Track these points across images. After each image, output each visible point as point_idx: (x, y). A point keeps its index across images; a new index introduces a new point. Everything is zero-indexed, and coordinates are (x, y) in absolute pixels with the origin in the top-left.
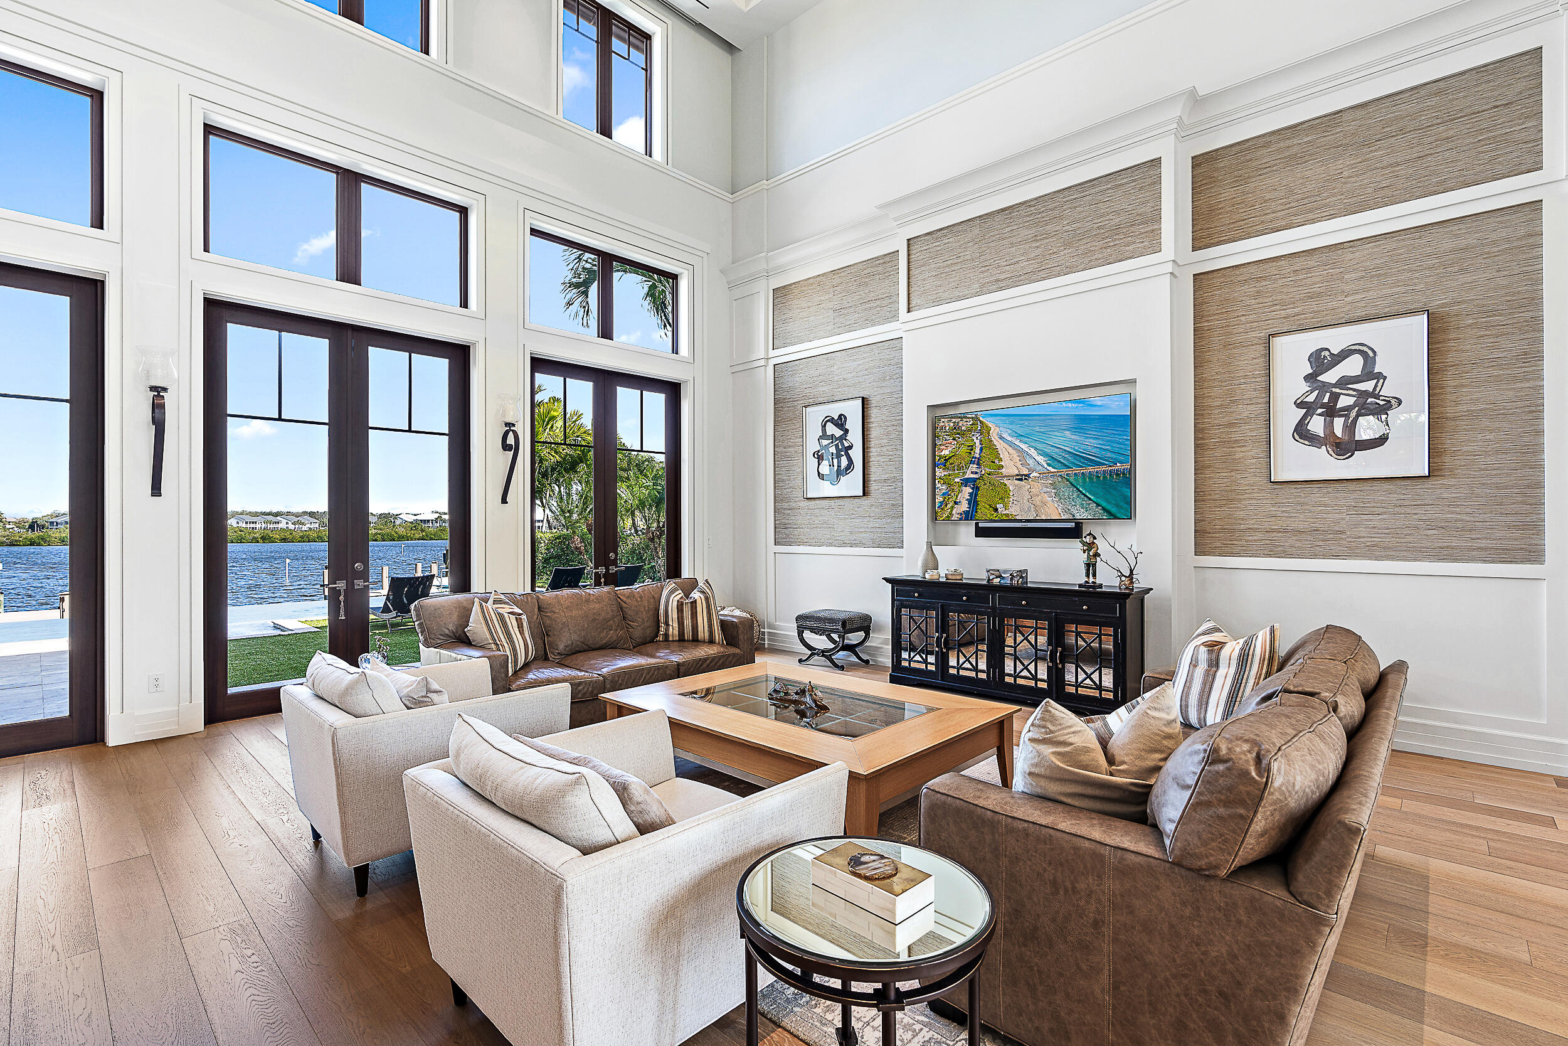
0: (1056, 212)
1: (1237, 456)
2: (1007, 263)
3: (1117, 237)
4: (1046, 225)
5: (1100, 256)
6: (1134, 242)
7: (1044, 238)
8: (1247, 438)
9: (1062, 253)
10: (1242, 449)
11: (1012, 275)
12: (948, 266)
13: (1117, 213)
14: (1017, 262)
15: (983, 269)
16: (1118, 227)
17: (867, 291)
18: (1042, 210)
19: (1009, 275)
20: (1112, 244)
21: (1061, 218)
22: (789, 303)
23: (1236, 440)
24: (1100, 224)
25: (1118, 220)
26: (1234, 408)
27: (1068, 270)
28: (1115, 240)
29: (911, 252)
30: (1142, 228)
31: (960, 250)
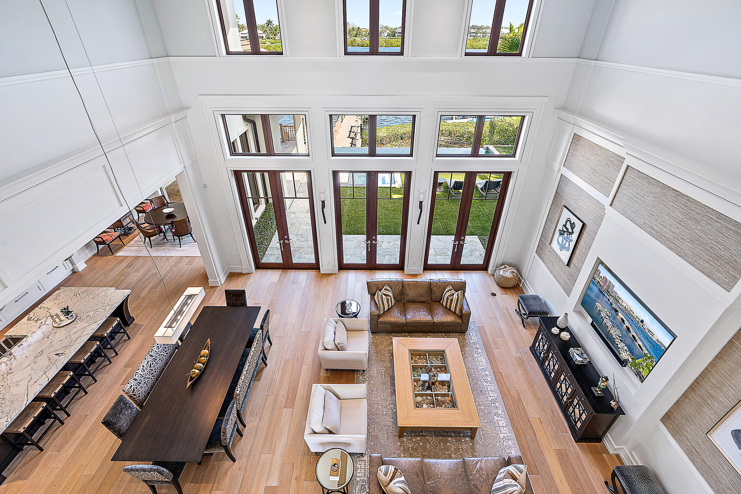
0: (698, 217)
1: (704, 410)
2: (661, 223)
3: (716, 262)
4: (690, 219)
5: (702, 264)
6: (722, 274)
7: (684, 226)
8: (714, 409)
9: (687, 243)
10: (708, 410)
11: (659, 231)
12: (637, 197)
13: (726, 249)
14: (665, 227)
15: (650, 215)
16: (721, 257)
17: (608, 171)
18: (693, 209)
19: (658, 230)
20: (711, 263)
21: (698, 222)
22: (578, 147)
23: (709, 404)
24: (713, 246)
25: (723, 253)
26: (718, 391)
27: (683, 255)
28: (714, 262)
29: (627, 173)
30: (732, 270)
31: (646, 194)
